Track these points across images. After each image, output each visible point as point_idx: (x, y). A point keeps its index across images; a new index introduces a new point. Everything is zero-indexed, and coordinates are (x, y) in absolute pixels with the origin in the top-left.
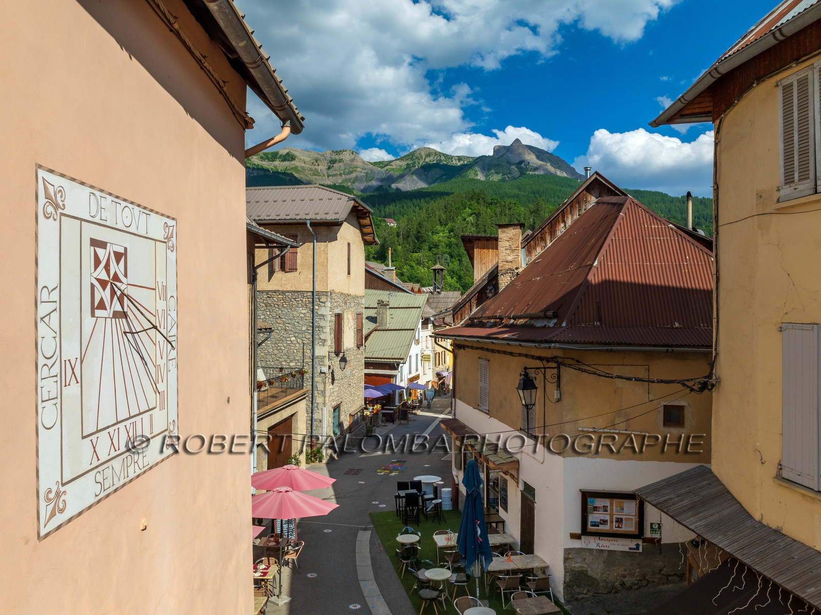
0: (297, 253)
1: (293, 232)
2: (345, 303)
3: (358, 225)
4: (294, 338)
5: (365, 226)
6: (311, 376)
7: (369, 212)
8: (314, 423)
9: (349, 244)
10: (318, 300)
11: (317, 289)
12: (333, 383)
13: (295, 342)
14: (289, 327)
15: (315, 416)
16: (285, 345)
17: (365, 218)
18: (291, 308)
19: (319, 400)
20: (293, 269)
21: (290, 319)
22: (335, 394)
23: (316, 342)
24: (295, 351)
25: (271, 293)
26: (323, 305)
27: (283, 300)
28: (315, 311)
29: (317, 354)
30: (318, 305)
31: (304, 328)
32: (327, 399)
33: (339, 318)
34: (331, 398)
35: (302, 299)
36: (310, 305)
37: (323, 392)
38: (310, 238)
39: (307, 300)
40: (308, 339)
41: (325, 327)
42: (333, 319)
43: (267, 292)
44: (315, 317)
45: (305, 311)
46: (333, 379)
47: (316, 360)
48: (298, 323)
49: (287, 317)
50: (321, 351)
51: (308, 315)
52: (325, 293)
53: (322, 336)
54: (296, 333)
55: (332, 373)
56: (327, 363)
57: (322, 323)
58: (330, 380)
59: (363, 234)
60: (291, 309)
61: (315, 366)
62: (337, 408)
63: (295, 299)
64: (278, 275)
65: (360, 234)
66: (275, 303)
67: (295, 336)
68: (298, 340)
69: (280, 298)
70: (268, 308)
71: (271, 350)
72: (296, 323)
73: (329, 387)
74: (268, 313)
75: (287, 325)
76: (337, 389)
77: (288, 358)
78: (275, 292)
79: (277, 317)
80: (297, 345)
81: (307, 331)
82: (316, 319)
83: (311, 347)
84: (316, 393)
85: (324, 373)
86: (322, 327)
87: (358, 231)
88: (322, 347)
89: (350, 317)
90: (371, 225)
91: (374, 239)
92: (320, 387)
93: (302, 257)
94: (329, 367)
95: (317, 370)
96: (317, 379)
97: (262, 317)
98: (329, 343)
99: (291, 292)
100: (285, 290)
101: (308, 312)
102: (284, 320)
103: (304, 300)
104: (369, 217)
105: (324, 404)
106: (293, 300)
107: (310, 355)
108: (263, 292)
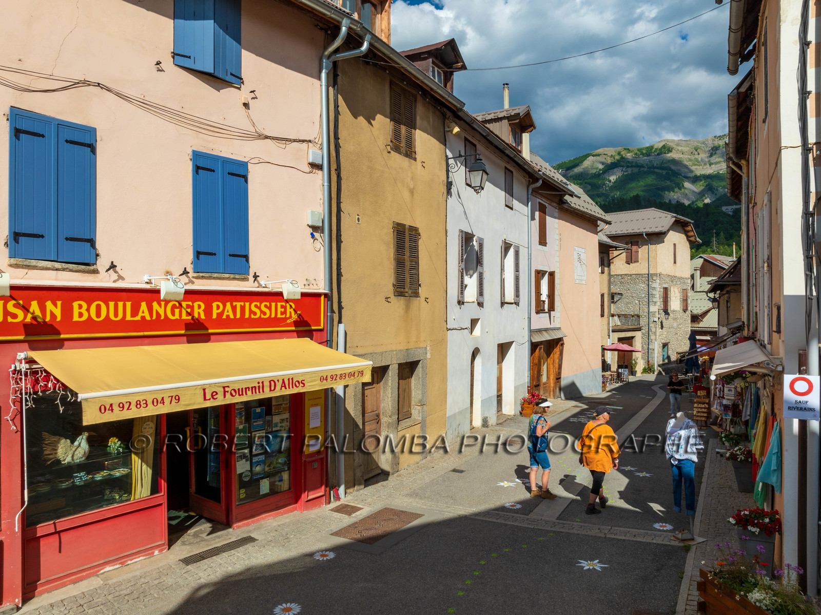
1: (636, 240)
2: (672, 282)
3: (683, 232)
4: (637, 302)
5: (689, 231)
6: (648, 323)
7: (690, 223)
8: (650, 351)
9: (675, 245)
10: (651, 279)
11: (651, 272)
12: (662, 329)
14: (634, 295)
15: (650, 347)
16: (632, 305)
17: (687, 226)
19: (652, 337)
20: (637, 261)
21: (635, 290)
22: (664, 336)
23: (651, 303)
24: (638, 309)
26: (655, 281)
28: (650, 285)
29: (651, 310)
30: (651, 282)
31: (643, 296)
32: (657, 337)
33: (666, 290)
34: (660, 337)
35: (641, 278)
36: (647, 282)
37: (655, 333)
38: (646, 243)
39: (645, 279)
40: (646, 302)
41: (656, 295)
42: (662, 290)
43: (621, 275)
44: (650, 289)
45: (643, 286)
46: (662, 327)
47: (651, 314)
48: (639, 292)
49: (633, 289)
50: (653, 308)
51: (645, 288)
52: (656, 275)
53: (654, 300)
54: (638, 298)
55: (661, 322)
56: (657, 315)
57: (654, 292)
58: (660, 327)
59: (688, 237)
60: (635, 284)
61: (650, 317)
62: (665, 345)
63: (637, 278)
65: (685, 237)
67: (638, 300)
68: (640, 303)
70: (622, 284)
73: (659, 330)
74: (622, 287)
76: (666, 333)
78: (625, 275)
79: (627, 289)
81: (645, 297)
82: (650, 290)
83: (647, 306)
84: (650, 333)
85: (656, 322)
87: (684, 235)
88: (654, 306)
89: (676, 291)
90: (693, 231)
91: (695, 239)
92: (653, 330)
93: (642, 254)
94: (659, 318)
95: (652, 319)
96: (651, 325)
97: (618, 289)
98: (658, 304)
99: (635, 274)
100: (631, 273)
101: (645, 286)
102: (631, 291)
103: (643, 279)
104: (690, 225)
105: (656, 340)
107: (647, 311)
108: (619, 275)
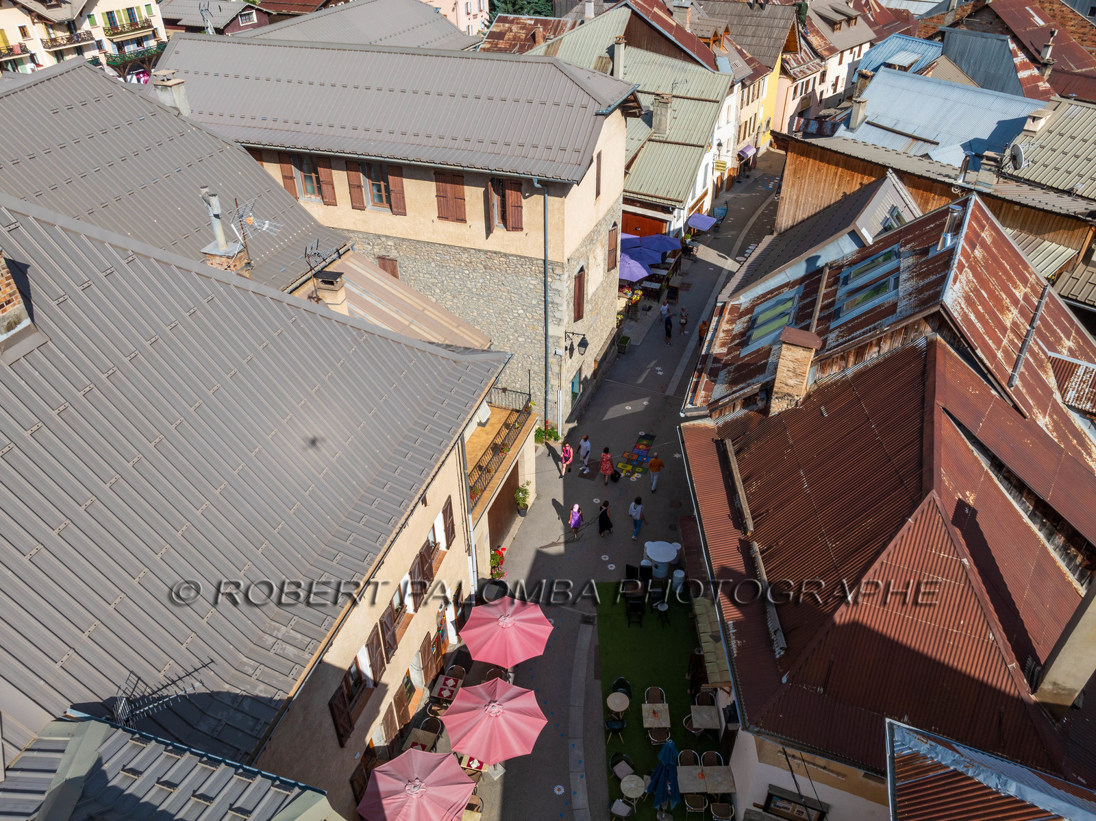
0: (522, 207)
6: (544, 355)
10: (551, 271)
11: (550, 258)
13: (524, 316)
14: (516, 298)
15: (550, 397)
16: (512, 317)
18: (516, 273)
19: (554, 381)
20: (518, 228)
21: (516, 289)
23: (550, 320)
24: (524, 326)
25: (490, 254)
26: (558, 277)
27: (506, 263)
28: (548, 283)
29: (550, 333)
30: (551, 277)
31: (534, 302)
32: (563, 381)
35: (530, 266)
36: (542, 275)
37: (559, 375)
38: (539, 190)
39: (537, 268)
40: (540, 314)
41: (561, 305)
42: (572, 285)
43: (486, 252)
44: (548, 292)
45: (535, 283)
47: (550, 340)
48: (527, 294)
49: (512, 286)
50: (555, 330)
51: (538, 287)
52: (560, 263)
53: (558, 315)
54: (523, 305)
56: (563, 344)
57: (557, 300)
60: (516, 276)
61: (549, 345)
63: (522, 265)
64: (499, 231)
66: (496, 266)
67: (522, 309)
68: (528, 314)
69: (502, 261)
70: (488, 271)
71: (495, 320)
72: (523, 295)
74: (488, 277)
75: (513, 294)
77: (516, 332)
78: (495, 253)
79: (500, 283)
80: (526, 319)
81: (538, 305)
82: (550, 294)
83: (543, 324)
85: (560, 355)
86: (557, 304)
88: (557, 326)
92: (555, 369)
93: (529, 213)
94: (566, 348)
95: (552, 351)
96: (551, 360)
97: (481, 281)
98: (565, 322)
99: (516, 256)
100: (508, 252)
101: (538, 284)
102: (509, 288)
103: (533, 268)
105: (560, 386)
106: (519, 266)
107: (542, 332)
108: (480, 251)
